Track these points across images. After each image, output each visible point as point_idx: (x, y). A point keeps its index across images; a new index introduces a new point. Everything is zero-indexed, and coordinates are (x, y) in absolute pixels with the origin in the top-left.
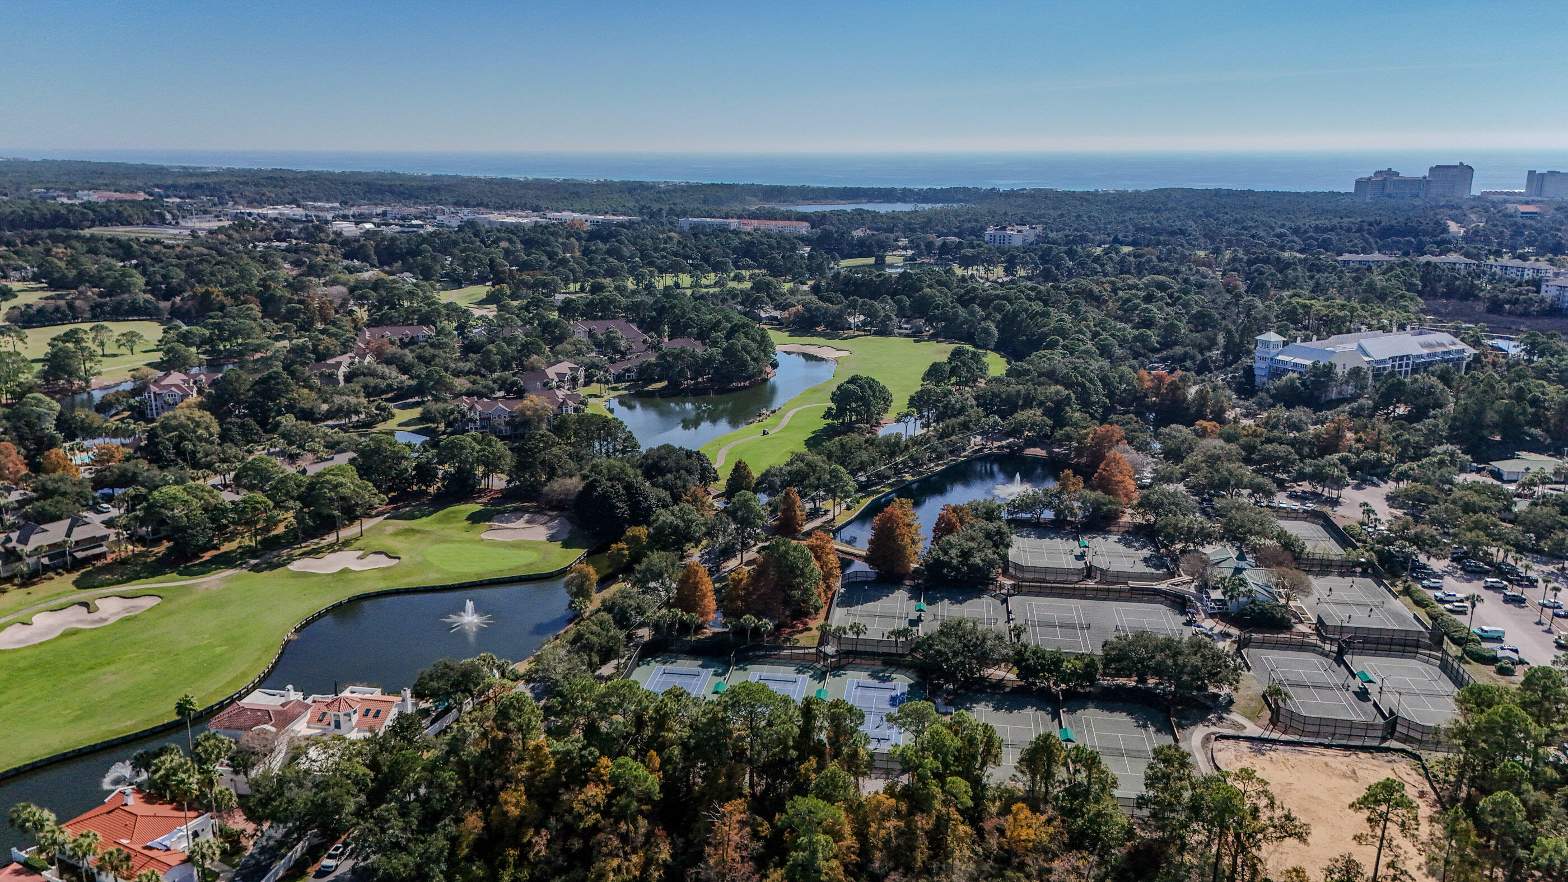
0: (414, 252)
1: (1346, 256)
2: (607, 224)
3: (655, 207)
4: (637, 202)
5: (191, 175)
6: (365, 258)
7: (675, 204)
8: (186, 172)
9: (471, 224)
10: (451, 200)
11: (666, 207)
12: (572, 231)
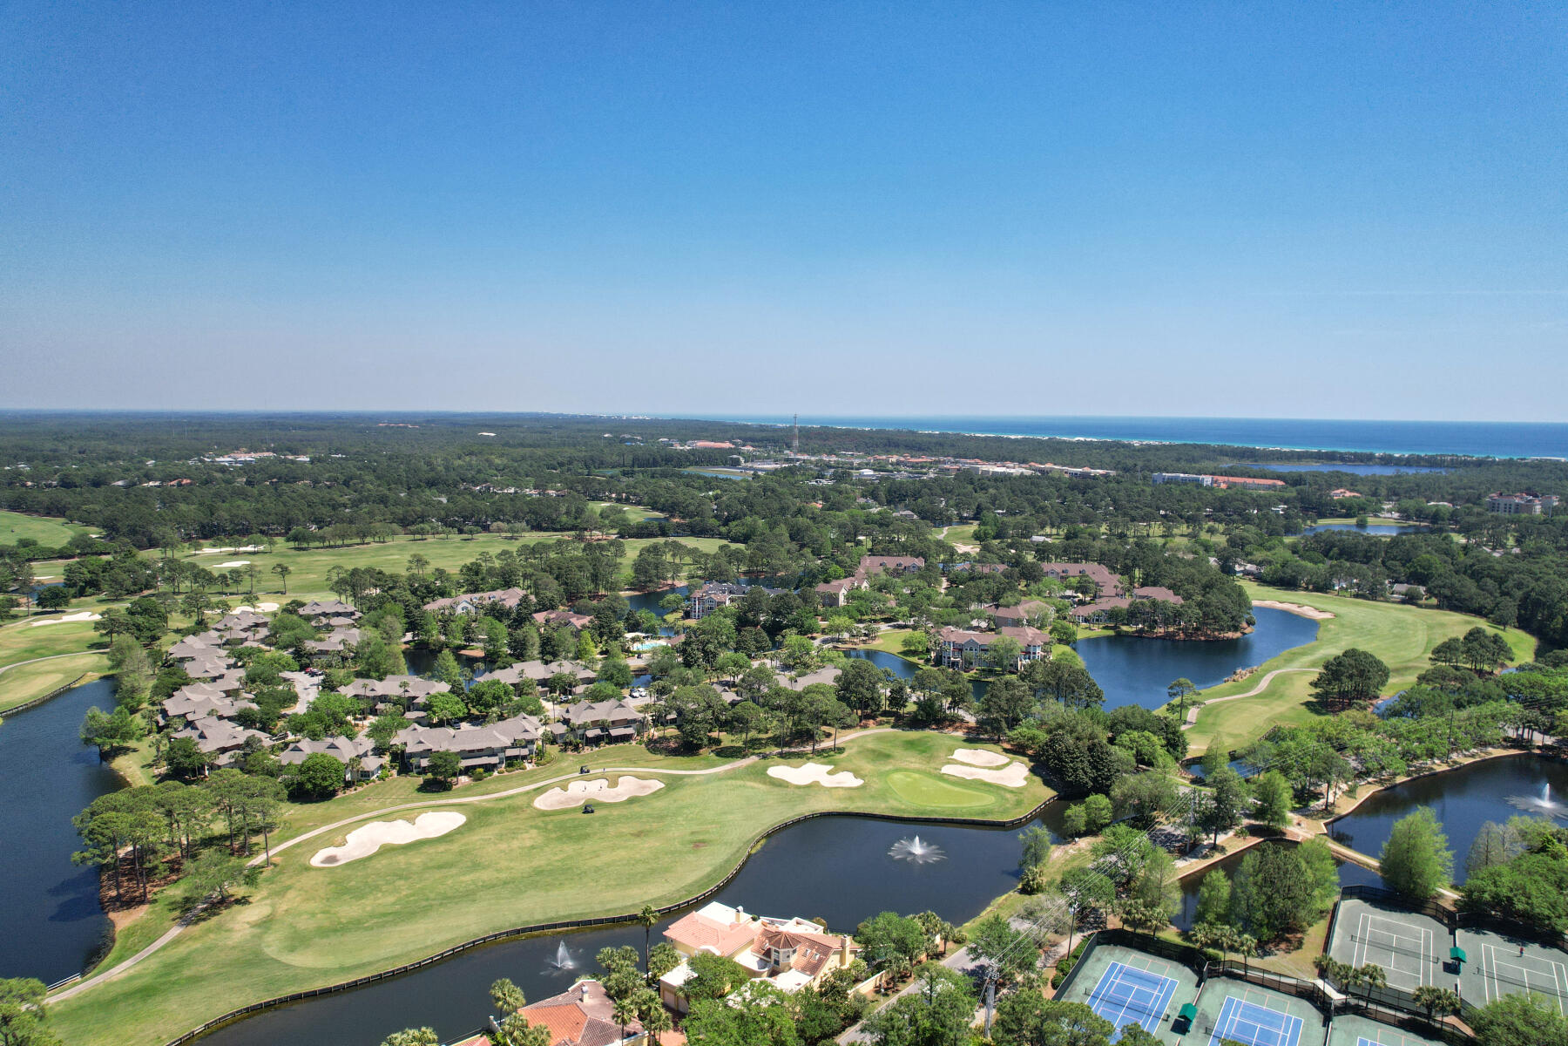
0: (916, 495)
2: (1085, 476)
3: (1130, 462)
4: (1113, 457)
6: (875, 498)
7: (1149, 461)
9: (967, 473)
11: (1140, 464)
12: (1055, 482)
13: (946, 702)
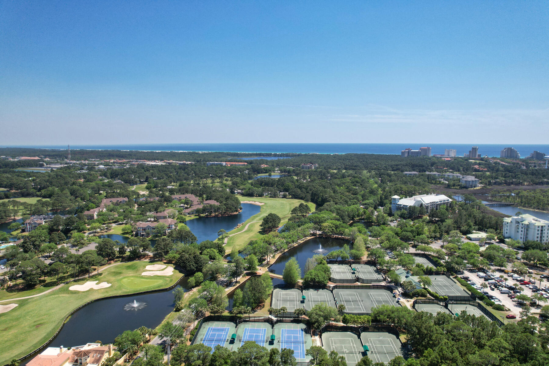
0: (122, 174)
1: (406, 173)
2: (184, 164)
3: (199, 159)
4: (193, 157)
5: (54, 152)
6: (106, 176)
7: (205, 158)
8: (53, 151)
9: (141, 165)
10: (135, 158)
11: (202, 159)
12: (174, 167)
13: (141, 250)
